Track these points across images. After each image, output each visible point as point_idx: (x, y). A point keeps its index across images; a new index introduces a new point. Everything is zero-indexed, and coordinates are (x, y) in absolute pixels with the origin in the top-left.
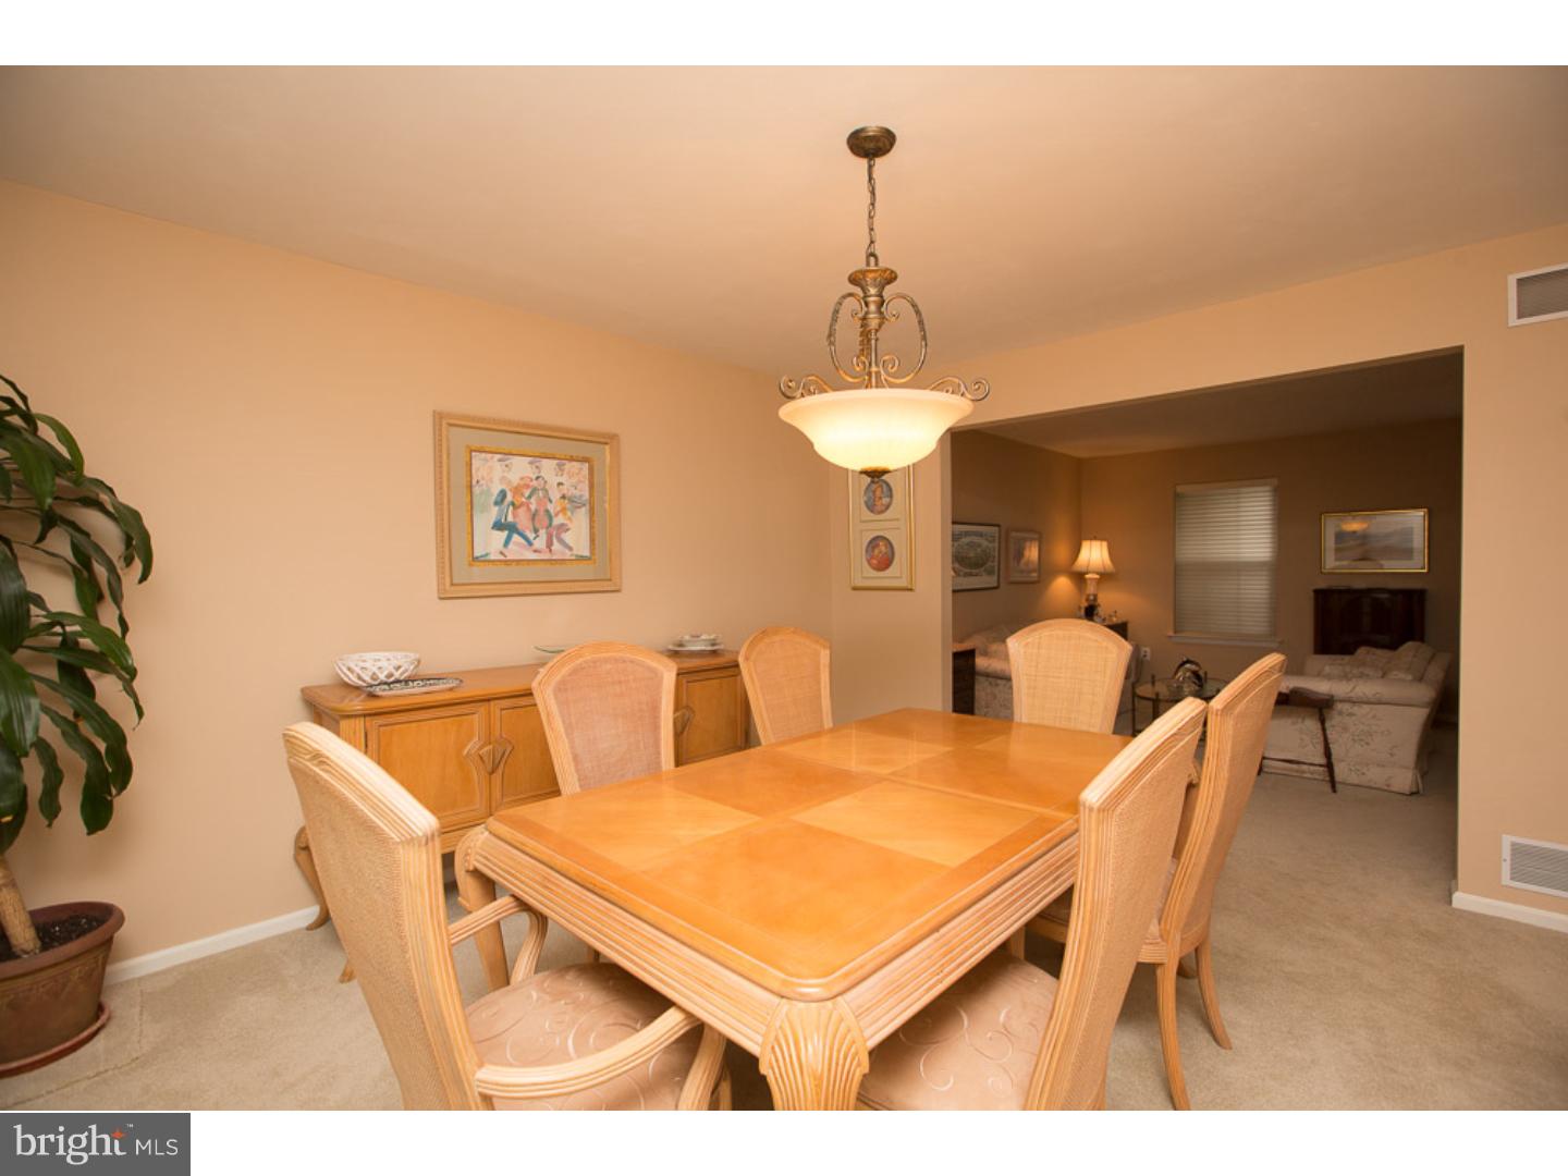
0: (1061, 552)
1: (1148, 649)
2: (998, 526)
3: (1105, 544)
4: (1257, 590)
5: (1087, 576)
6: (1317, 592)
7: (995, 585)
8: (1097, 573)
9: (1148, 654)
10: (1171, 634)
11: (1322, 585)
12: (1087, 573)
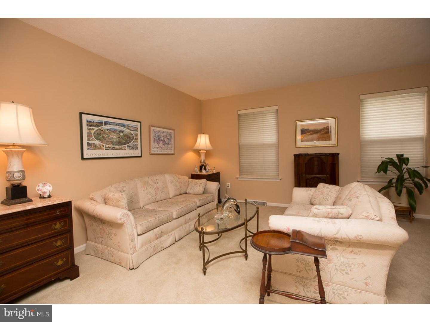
0: (188, 140)
1: (229, 184)
2: (140, 122)
3: (207, 136)
4: (271, 156)
5: (200, 151)
6: (295, 156)
7: (140, 155)
8: (205, 150)
9: (229, 186)
10: (238, 177)
11: (297, 152)
12: (200, 150)
